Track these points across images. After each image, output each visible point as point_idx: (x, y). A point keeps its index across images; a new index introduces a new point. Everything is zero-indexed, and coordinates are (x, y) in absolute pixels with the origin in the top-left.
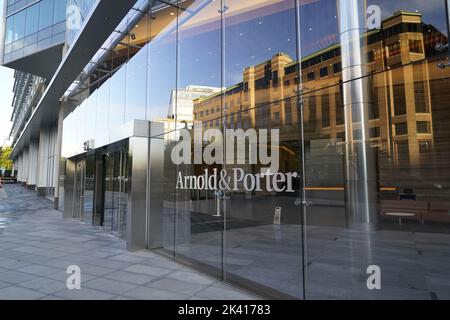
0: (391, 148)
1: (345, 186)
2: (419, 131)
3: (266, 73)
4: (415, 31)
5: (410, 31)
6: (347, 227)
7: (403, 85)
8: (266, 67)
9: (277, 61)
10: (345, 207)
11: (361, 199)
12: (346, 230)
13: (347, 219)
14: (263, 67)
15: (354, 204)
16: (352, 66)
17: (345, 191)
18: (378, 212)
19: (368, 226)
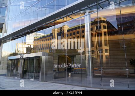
0: (98, 58)
1: (86, 68)
2: (106, 52)
3: (60, 31)
4: (105, 23)
5: (103, 23)
6: (86, 77)
7: (102, 41)
8: (60, 29)
9: (64, 28)
10: (86, 74)
11: (90, 72)
12: (86, 78)
13: (86, 75)
14: (59, 29)
15: (88, 73)
16: (87, 31)
17: (86, 69)
18: (93, 74)
19: (91, 77)
